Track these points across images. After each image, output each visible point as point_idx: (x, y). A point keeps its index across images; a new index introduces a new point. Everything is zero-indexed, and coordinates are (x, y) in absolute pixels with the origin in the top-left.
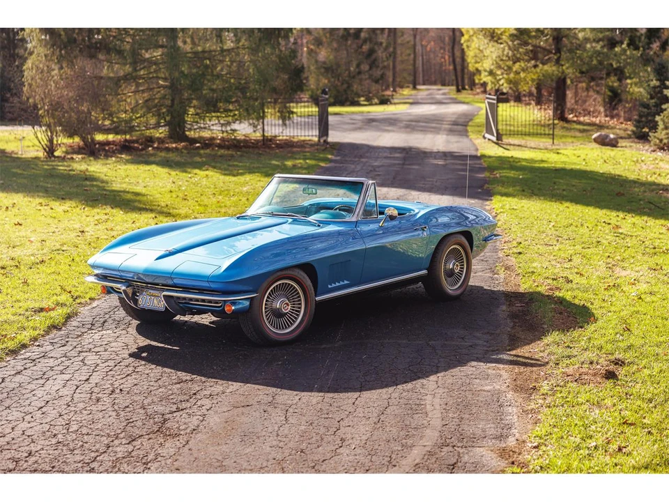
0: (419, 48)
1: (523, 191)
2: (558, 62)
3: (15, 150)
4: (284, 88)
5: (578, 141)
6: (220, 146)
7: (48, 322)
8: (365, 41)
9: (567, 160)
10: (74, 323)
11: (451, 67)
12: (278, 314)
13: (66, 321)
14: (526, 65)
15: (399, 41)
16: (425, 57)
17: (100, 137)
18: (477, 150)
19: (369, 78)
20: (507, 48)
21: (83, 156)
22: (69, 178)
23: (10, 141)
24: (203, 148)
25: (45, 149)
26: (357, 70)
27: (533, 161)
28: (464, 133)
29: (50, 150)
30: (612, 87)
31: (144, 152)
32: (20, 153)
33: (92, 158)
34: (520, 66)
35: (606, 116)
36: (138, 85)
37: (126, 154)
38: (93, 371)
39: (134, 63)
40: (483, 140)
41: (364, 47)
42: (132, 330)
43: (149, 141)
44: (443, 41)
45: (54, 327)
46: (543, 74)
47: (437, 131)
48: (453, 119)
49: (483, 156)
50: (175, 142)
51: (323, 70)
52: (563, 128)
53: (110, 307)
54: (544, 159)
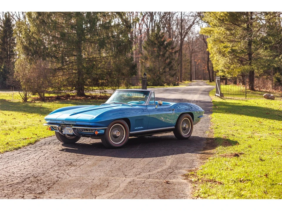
0: (193, 63)
1: (226, 111)
2: (250, 64)
3: (10, 100)
4: (128, 73)
5: (257, 97)
6: (99, 98)
7: (28, 142)
8: (167, 58)
9: (250, 103)
10: (38, 143)
11: (208, 72)
12: (115, 137)
13: (35, 142)
14: (236, 66)
15: (184, 59)
16: (196, 67)
17: (46, 95)
18: (212, 100)
19: (169, 75)
20: (229, 59)
21: (40, 101)
22: (34, 108)
23: (7, 97)
24: (91, 99)
25: (23, 98)
26: (164, 71)
27: (235, 103)
28: (208, 94)
29: (25, 99)
30: (278, 77)
31: (66, 100)
32: (12, 101)
33: (43, 102)
34: (234, 66)
35: (273, 89)
36: (64, 72)
37: (58, 101)
38: (46, 153)
39: (62, 63)
40: (215, 96)
41: (167, 61)
42: (60, 145)
43: (68, 96)
44: (204, 60)
45: (31, 144)
46: (243, 69)
47: (196, 93)
48: (204, 90)
49: (213, 102)
50: (80, 97)
51: (148, 71)
52: (252, 93)
53: (52, 139)
54: (240, 103)
